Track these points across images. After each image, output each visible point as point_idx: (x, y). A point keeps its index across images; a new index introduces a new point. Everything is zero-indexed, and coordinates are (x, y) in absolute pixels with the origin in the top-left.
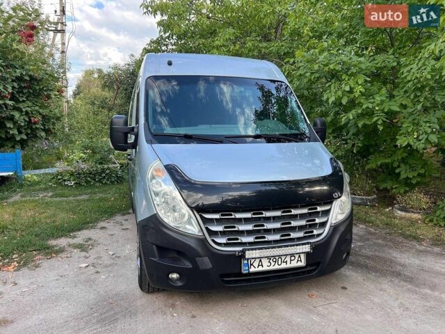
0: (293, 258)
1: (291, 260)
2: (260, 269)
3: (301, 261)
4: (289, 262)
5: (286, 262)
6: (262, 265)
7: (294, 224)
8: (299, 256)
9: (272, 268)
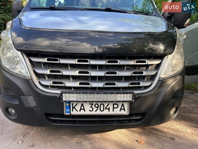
0: (116, 106)
1: (114, 108)
2: (82, 112)
3: (124, 109)
4: (111, 109)
5: (109, 109)
6: (84, 109)
7: (119, 73)
8: (123, 105)
9: (94, 113)
